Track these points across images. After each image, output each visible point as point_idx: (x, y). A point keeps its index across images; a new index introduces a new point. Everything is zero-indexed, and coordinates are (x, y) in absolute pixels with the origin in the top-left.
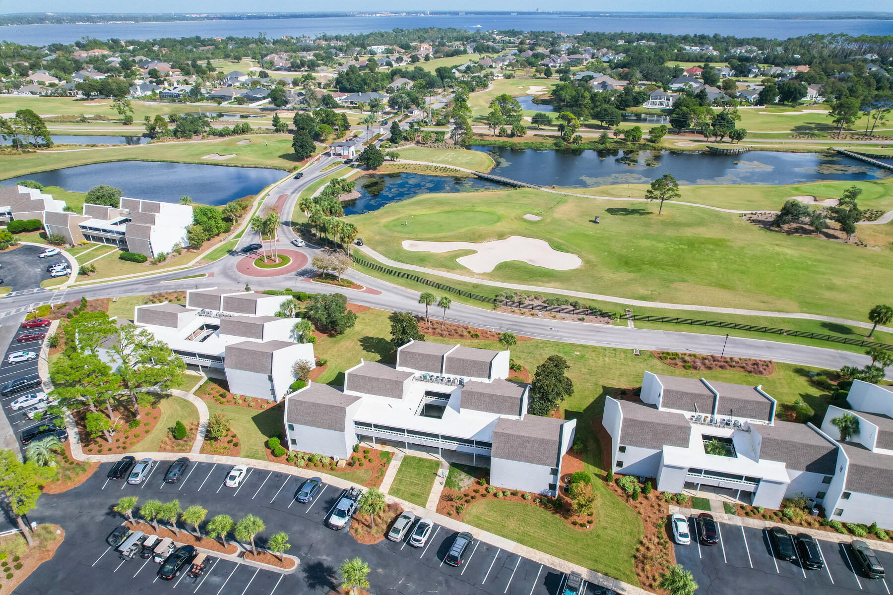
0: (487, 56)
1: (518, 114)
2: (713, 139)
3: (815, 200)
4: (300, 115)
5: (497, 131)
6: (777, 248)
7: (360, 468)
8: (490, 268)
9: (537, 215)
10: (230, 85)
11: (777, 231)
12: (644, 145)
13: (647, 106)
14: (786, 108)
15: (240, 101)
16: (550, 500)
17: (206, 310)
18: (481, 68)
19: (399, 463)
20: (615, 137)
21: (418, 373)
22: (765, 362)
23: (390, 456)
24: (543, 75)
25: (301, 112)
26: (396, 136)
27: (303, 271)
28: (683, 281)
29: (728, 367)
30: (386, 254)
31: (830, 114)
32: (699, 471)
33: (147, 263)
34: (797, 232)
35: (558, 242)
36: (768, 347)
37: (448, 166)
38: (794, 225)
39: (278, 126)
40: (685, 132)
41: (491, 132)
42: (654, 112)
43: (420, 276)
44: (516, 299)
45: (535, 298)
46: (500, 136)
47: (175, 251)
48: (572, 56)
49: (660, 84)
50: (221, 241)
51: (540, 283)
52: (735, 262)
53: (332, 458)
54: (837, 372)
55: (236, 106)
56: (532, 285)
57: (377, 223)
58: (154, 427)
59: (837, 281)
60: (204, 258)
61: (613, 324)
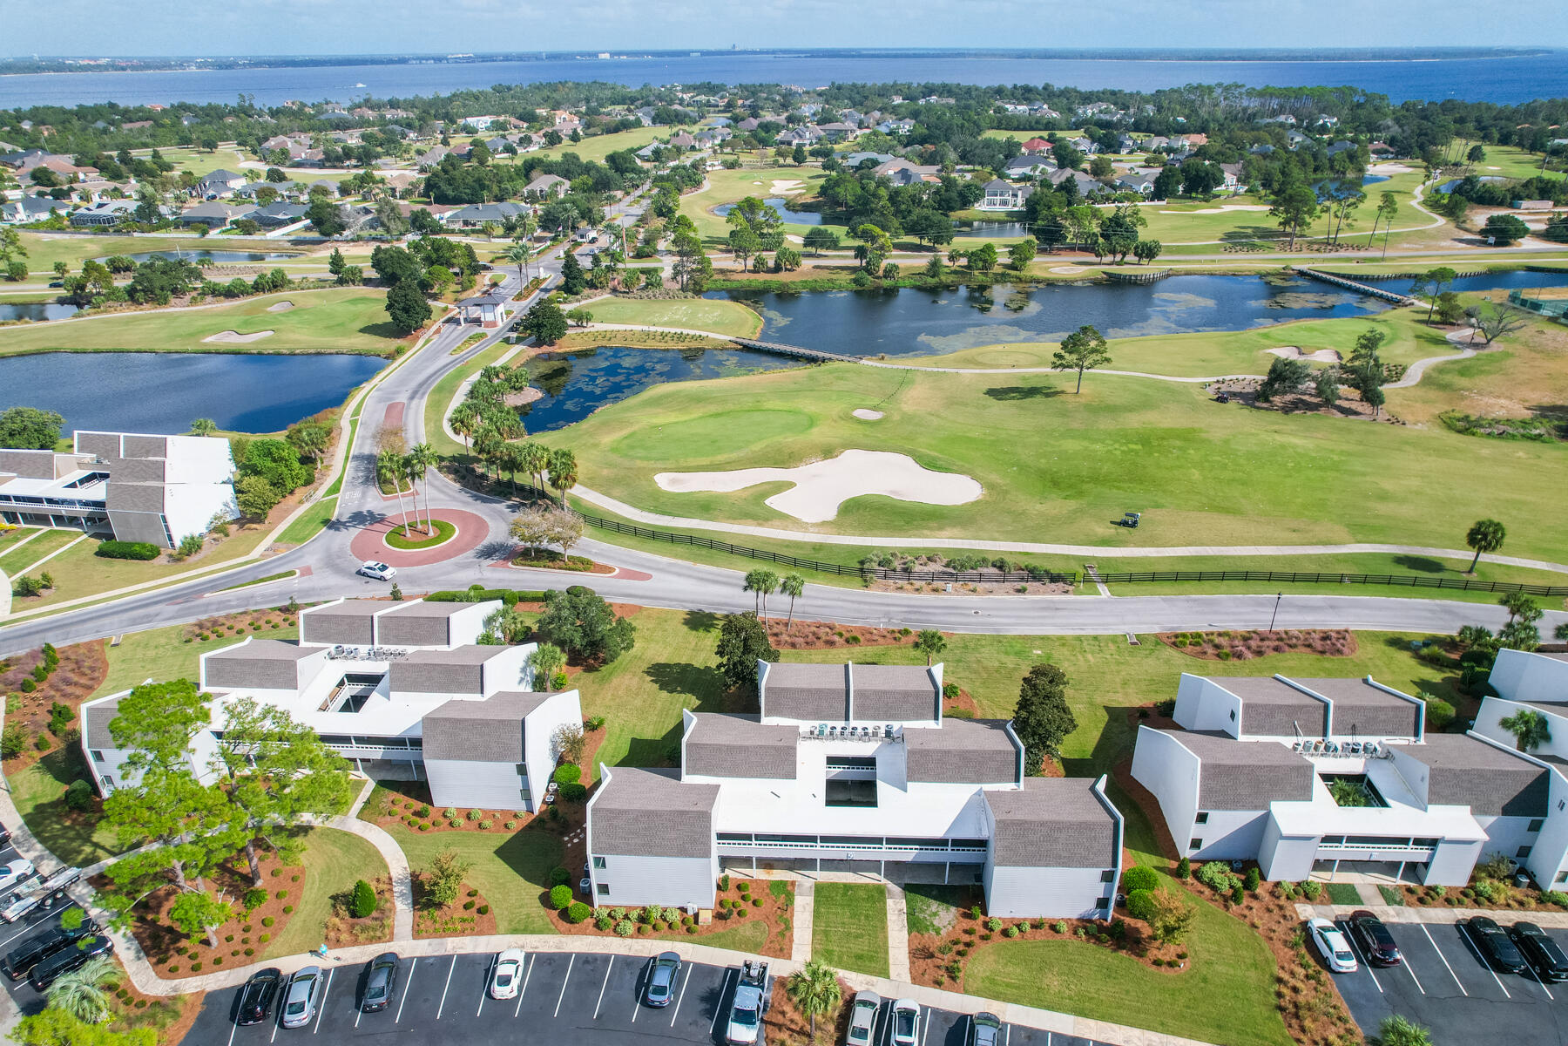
0: (684, 131)
1: (776, 230)
2: (1109, 258)
3: (1300, 353)
4: (386, 251)
5: (750, 263)
6: (1277, 437)
7: (742, 920)
8: (831, 514)
9: (875, 408)
10: (214, 197)
11: (1267, 409)
12: (1003, 275)
13: (981, 208)
14: (1197, 203)
15: (245, 227)
16: (1101, 928)
17: (345, 646)
18: (679, 151)
19: (810, 900)
20: (951, 264)
21: (805, 726)
22: (1338, 632)
23: (790, 888)
24: (790, 161)
25: (384, 246)
26: (573, 281)
27: (486, 547)
28: (1158, 506)
29: (1287, 648)
30: (634, 502)
31: (1272, 213)
32: (1336, 839)
33: (162, 560)
34: (1297, 408)
35: (928, 455)
36: (1332, 607)
37: (685, 332)
38: (1289, 397)
39: (342, 274)
40: (1059, 249)
41: (739, 266)
42: (995, 217)
43: (716, 538)
44: (897, 564)
45: (929, 559)
46: (755, 271)
47: (216, 530)
48: (828, 126)
49: (988, 169)
50: (301, 502)
51: (926, 532)
52: (1224, 467)
53: (684, 910)
54: (1451, 637)
55: (237, 237)
56: (915, 536)
57: (595, 446)
58: (298, 898)
59: (1388, 485)
60: (278, 540)
61: (1075, 593)
